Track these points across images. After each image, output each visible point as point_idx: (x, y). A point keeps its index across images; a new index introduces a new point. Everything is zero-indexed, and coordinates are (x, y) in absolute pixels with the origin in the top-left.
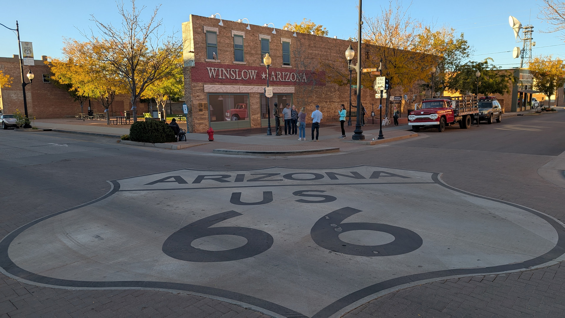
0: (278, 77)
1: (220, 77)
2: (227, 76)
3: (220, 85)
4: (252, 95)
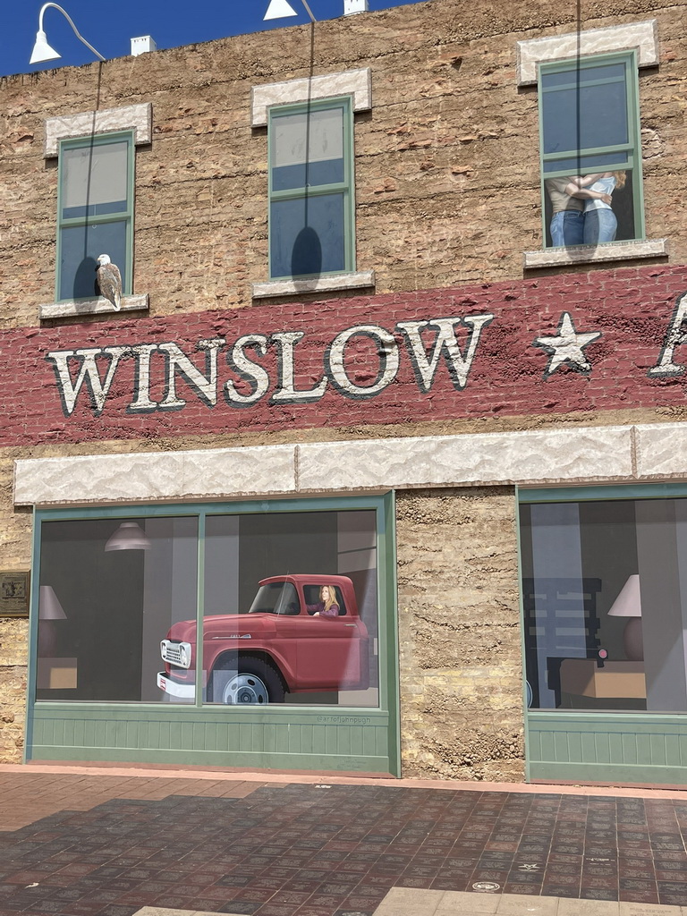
2: (195, 387)
3: (133, 451)
4: (431, 504)
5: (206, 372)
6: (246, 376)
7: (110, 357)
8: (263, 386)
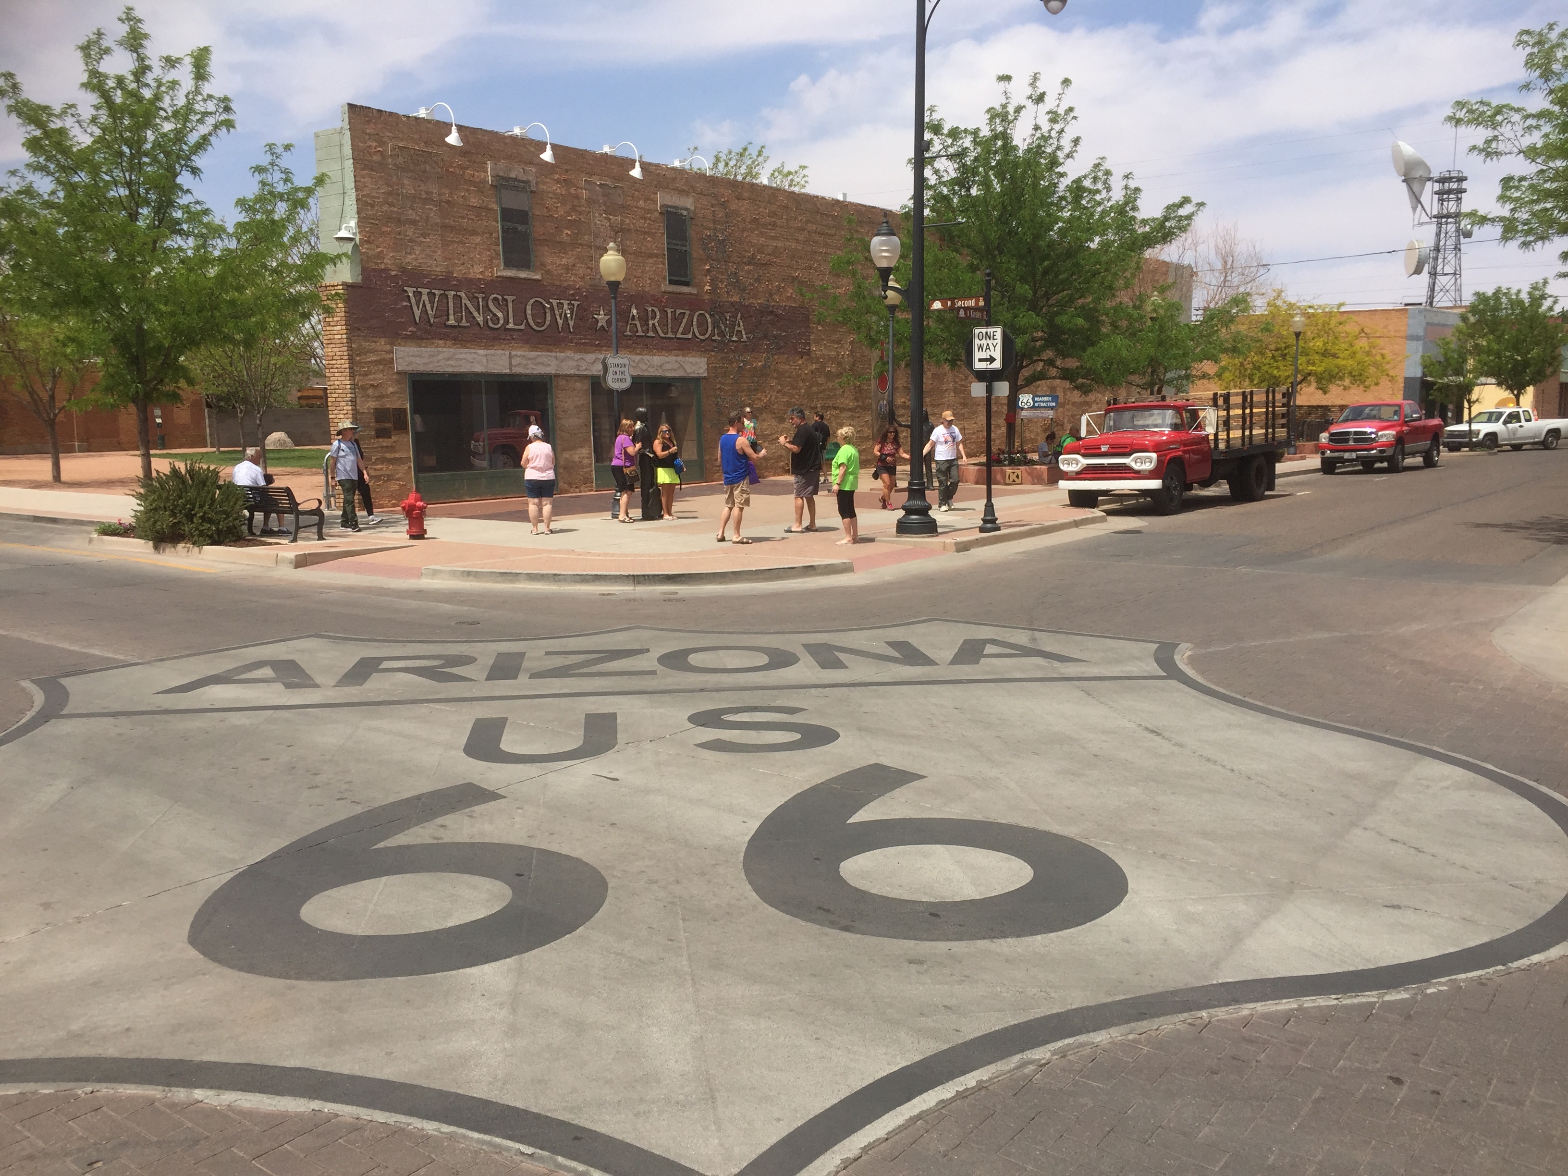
0: (650, 326)
1: (452, 322)
2: (474, 318)
3: (449, 347)
4: (563, 383)
5: (478, 311)
6: (495, 315)
7: (434, 294)
8: (501, 322)
